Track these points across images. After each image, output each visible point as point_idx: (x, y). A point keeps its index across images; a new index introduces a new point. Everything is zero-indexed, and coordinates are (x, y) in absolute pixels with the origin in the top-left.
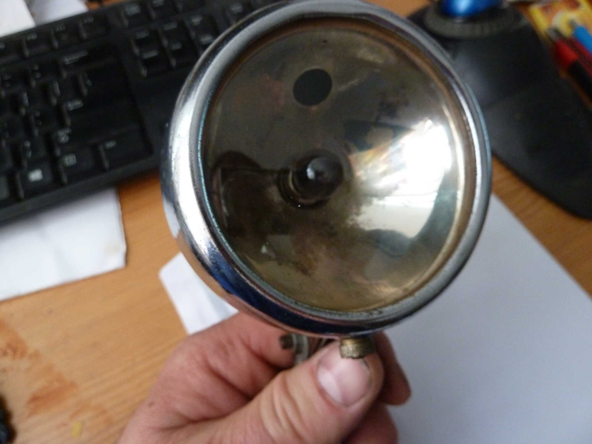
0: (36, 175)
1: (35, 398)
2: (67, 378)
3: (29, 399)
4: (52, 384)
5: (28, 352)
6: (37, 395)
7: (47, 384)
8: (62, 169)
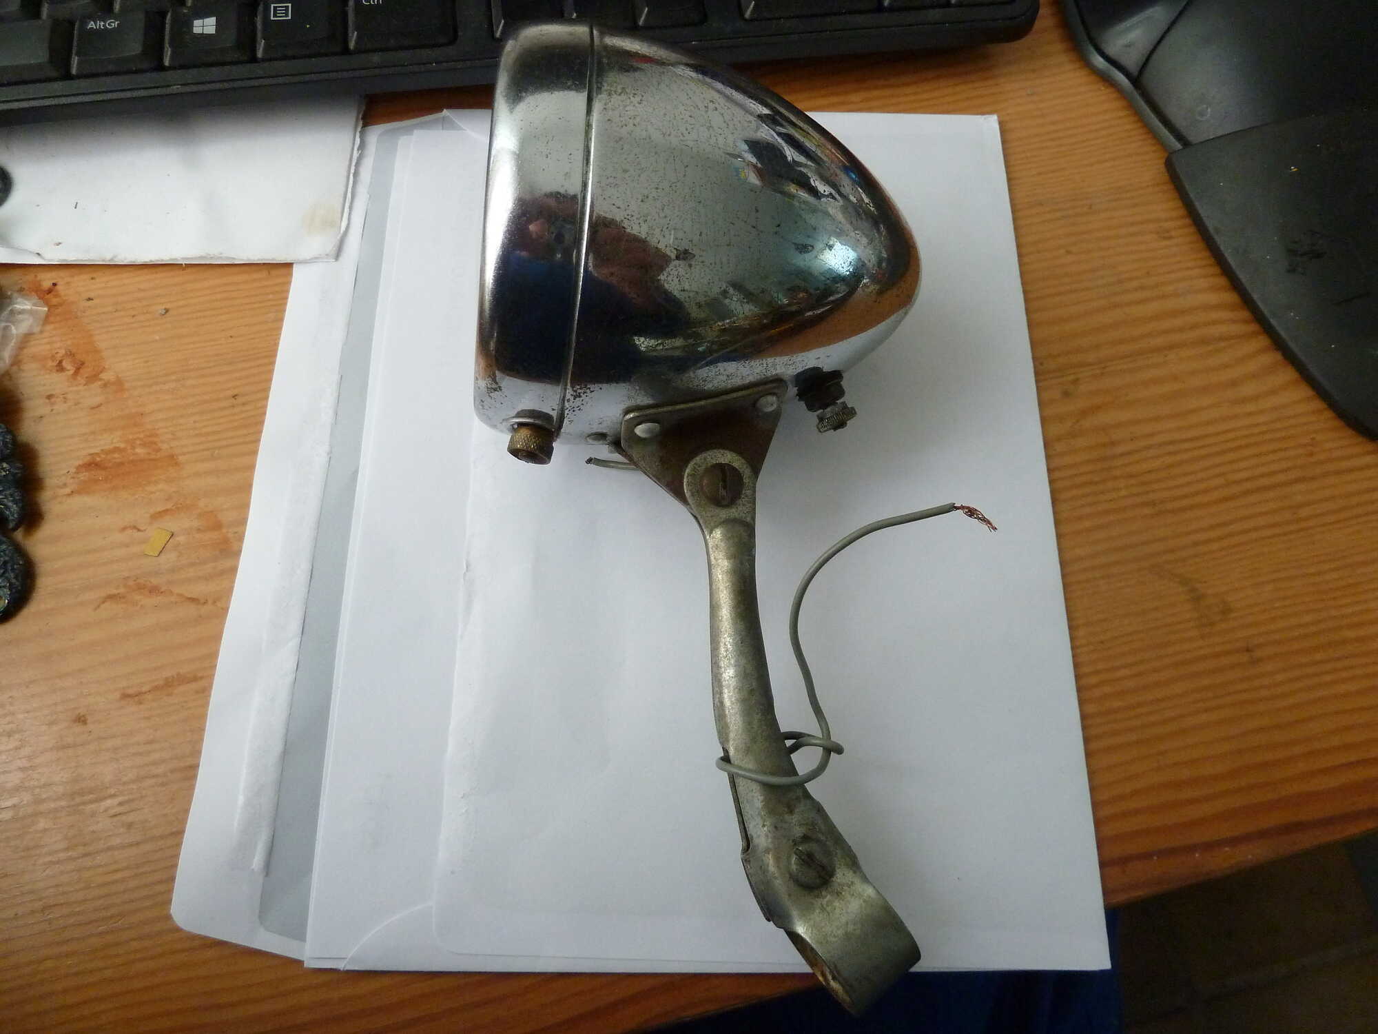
1: (92, 465)
2: (165, 446)
3: (81, 462)
4: (133, 448)
5: (103, 376)
6: (98, 459)
7: (122, 445)
8: (259, 26)
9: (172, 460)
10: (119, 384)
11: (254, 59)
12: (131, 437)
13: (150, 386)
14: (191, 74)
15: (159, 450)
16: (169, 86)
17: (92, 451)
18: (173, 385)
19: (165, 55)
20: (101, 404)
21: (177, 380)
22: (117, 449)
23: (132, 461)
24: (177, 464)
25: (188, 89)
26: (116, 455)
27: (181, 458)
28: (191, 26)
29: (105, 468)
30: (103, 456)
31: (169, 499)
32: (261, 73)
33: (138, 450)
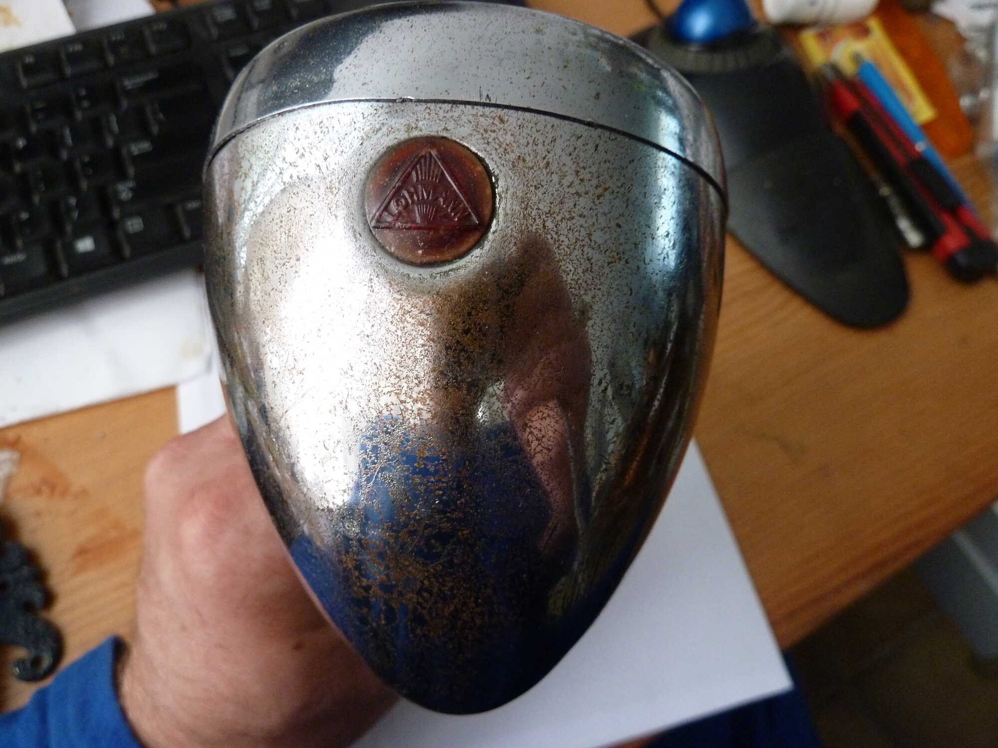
0: (85, 245)
1: (82, 552)
2: (127, 525)
3: (73, 552)
4: (107, 532)
5: (71, 490)
6: (85, 547)
7: (99, 533)
8: (122, 237)
9: (135, 533)
10: (84, 493)
11: (124, 260)
12: (104, 525)
14: (83, 279)
15: (125, 529)
16: (71, 290)
17: (79, 541)
19: (62, 269)
20: (76, 509)
22: (97, 536)
23: (109, 542)
24: (139, 535)
26: (97, 541)
28: (74, 247)
29: (92, 551)
30: (88, 544)
32: (131, 268)
33: (112, 533)
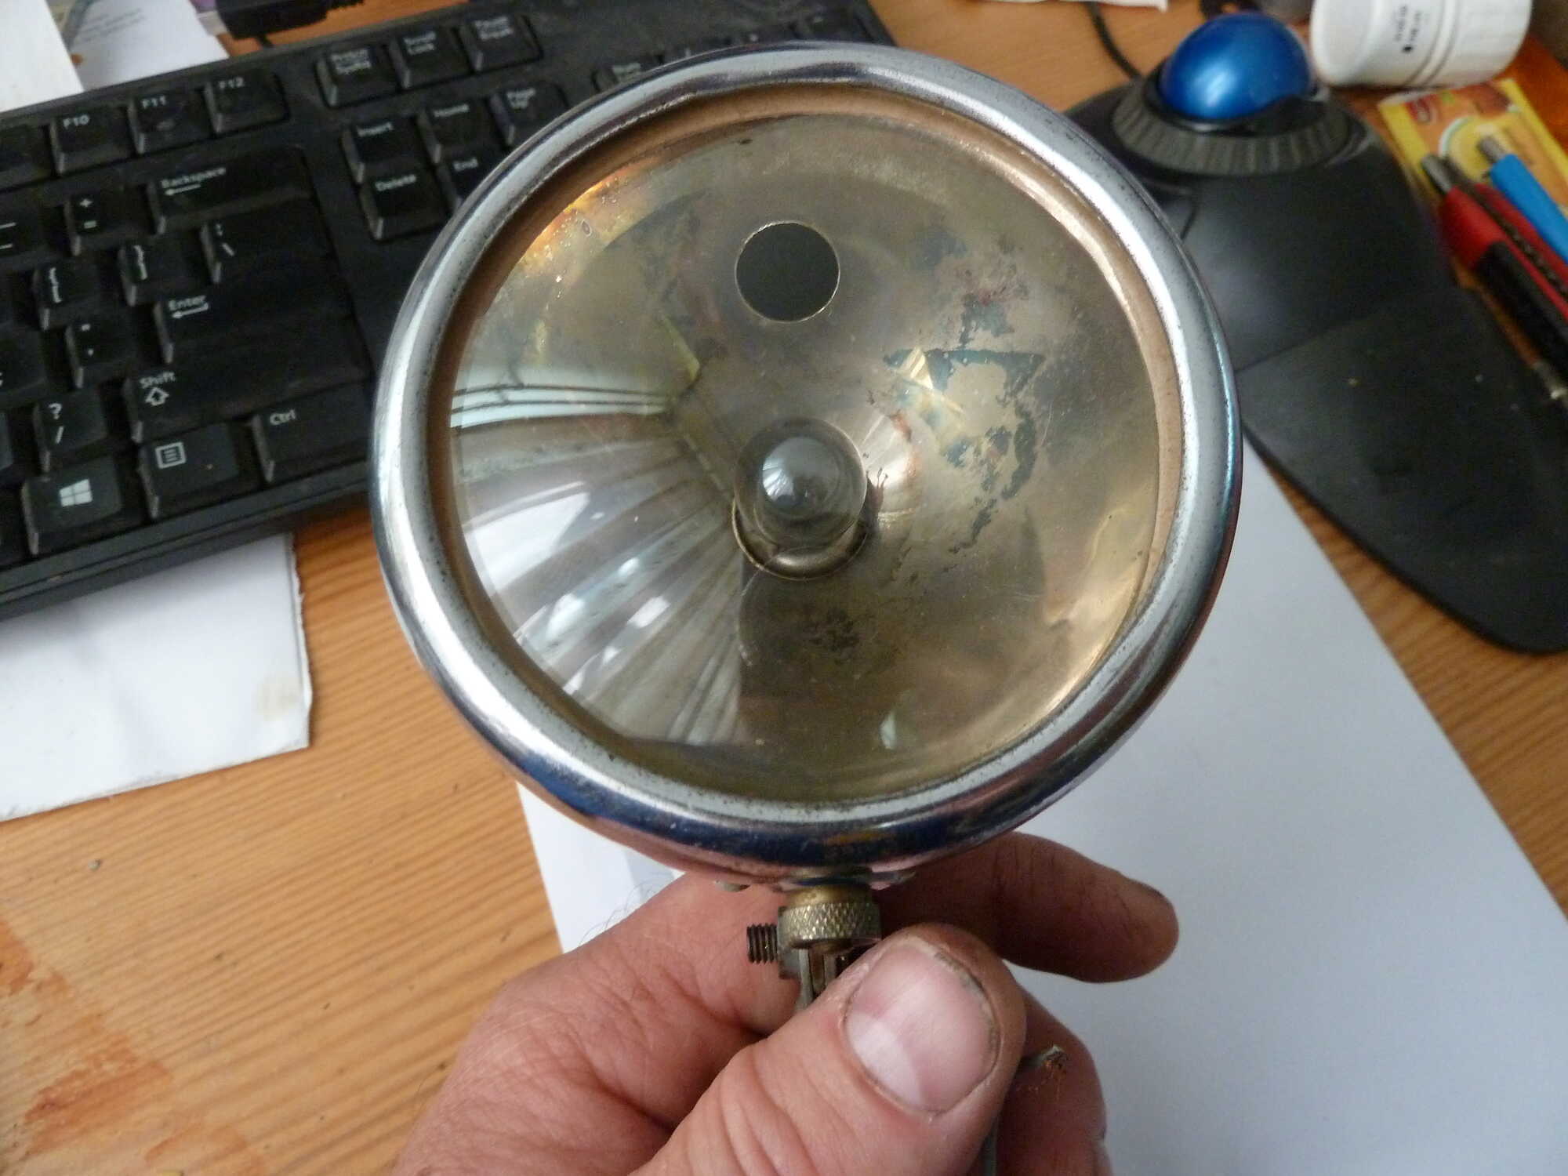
1: (48, 1106)
2: (139, 1052)
3: (30, 1107)
4: (99, 1065)
5: (33, 975)
6: (53, 1096)
7: (82, 1067)
8: (147, 478)
9: (157, 1068)
10: (58, 981)
11: (148, 522)
12: (92, 1051)
13: (101, 972)
14: (69, 559)
15: (133, 1060)
16: (44, 580)
17: (42, 1086)
18: (132, 963)
19: (30, 541)
20: (39, 1017)
21: (136, 955)
22: (78, 1075)
23: (101, 1086)
24: (164, 1072)
25: (67, 578)
26: (77, 1083)
27: (168, 1064)
28: (56, 498)
29: (65, 1106)
30: (60, 1089)
31: (165, 1125)
32: (162, 537)
33: (108, 1067)
